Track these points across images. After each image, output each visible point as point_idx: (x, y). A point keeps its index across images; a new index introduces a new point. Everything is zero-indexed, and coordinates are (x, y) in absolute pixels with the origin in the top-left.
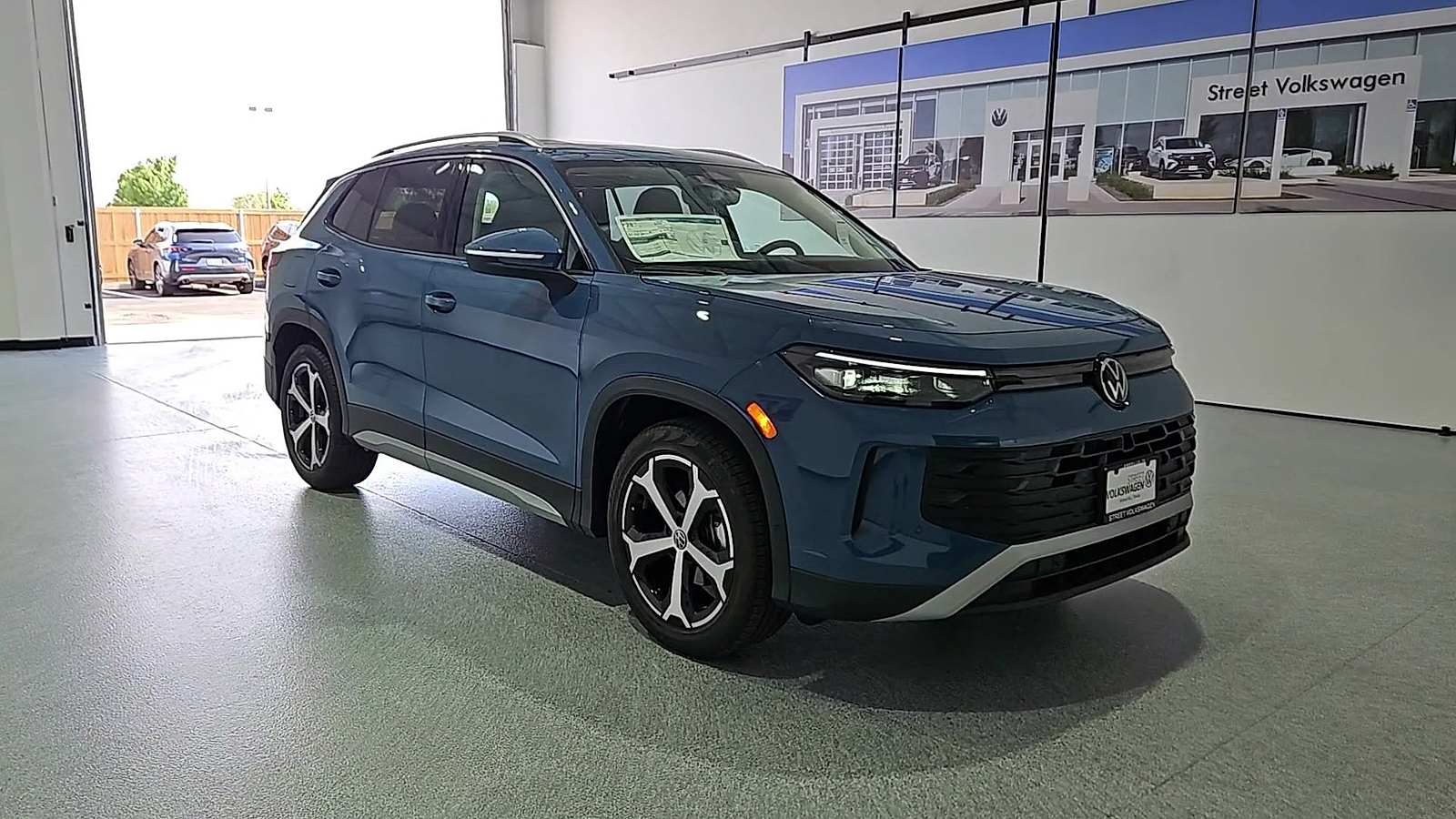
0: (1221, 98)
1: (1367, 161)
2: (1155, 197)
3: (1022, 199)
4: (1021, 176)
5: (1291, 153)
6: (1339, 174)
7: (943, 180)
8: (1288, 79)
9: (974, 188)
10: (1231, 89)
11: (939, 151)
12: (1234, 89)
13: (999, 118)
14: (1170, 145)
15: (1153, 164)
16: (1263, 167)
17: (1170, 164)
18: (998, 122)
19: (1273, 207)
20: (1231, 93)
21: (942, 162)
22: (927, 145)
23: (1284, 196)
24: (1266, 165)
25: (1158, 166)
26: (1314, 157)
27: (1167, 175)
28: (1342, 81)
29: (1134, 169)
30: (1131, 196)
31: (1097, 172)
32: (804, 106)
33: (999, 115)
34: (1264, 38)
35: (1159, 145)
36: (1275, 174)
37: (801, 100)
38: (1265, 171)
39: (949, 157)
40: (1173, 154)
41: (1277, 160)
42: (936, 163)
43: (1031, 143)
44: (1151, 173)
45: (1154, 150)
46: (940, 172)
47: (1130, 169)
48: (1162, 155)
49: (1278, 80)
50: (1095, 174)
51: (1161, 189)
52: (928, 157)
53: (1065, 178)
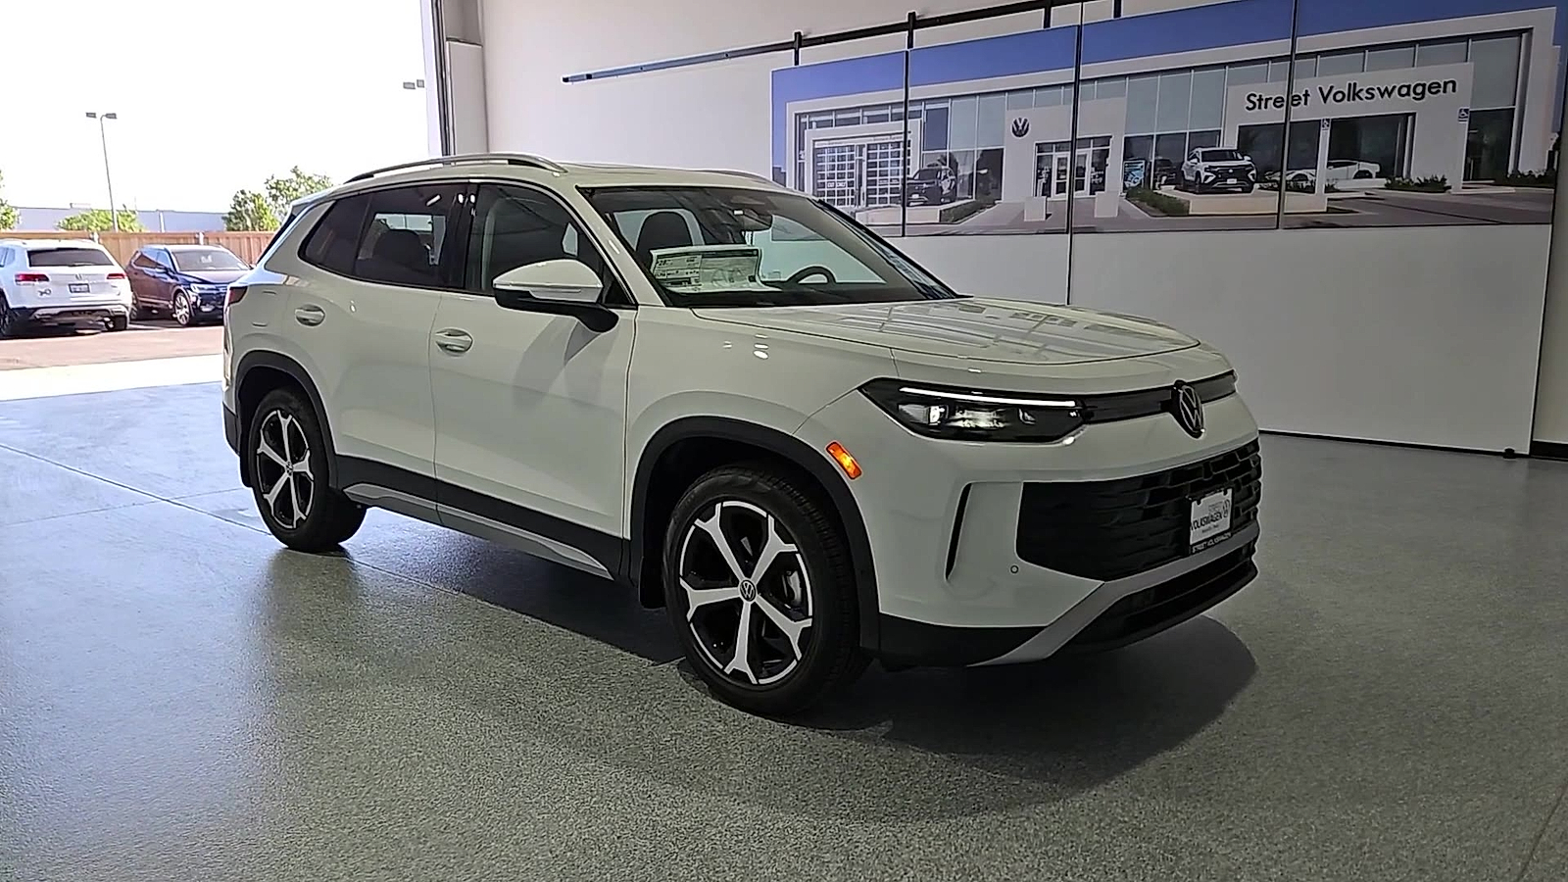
0: (1260, 108)
1: (1418, 172)
2: (1190, 213)
3: (1047, 216)
4: (1046, 192)
5: (1336, 165)
6: (1388, 187)
7: (958, 196)
8: (1332, 88)
9: (994, 204)
10: (1271, 99)
11: (953, 165)
12: (1274, 97)
13: (1020, 128)
14: (1206, 157)
15: (1188, 178)
16: (1307, 180)
17: (1207, 177)
18: (1020, 131)
19: (1319, 222)
20: (1271, 103)
21: (956, 175)
22: (939, 158)
23: (1329, 210)
24: (1310, 178)
25: (1193, 179)
26: (1361, 169)
27: (1204, 189)
28: (1390, 89)
29: (1167, 183)
30: (1164, 211)
31: (1127, 186)
32: (796, 115)
33: (1020, 125)
34: (1305, 44)
35: (1195, 157)
36: (1320, 188)
37: (793, 108)
38: (1309, 184)
39: (964, 171)
40: (1210, 167)
41: (1322, 173)
42: (950, 178)
43: (1056, 155)
44: (1186, 187)
45: (1189, 163)
46: (955, 187)
47: (1163, 182)
48: (1198, 167)
49: (1320, 89)
50: (1125, 188)
51: (1197, 203)
52: (941, 170)
53: (1092, 193)
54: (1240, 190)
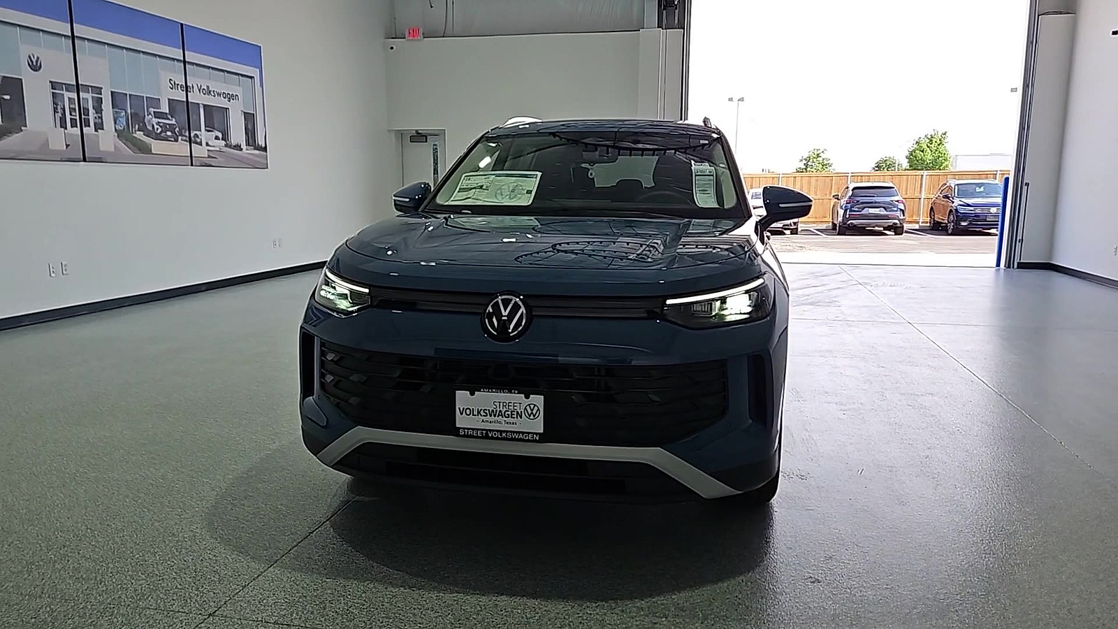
0: (175, 89)
1: (233, 140)
2: (153, 152)
3: (67, 146)
4: (64, 126)
5: (208, 131)
6: (225, 146)
8: (201, 85)
9: (21, 131)
10: (179, 84)
13: (35, 63)
14: (156, 115)
15: (148, 128)
16: (199, 138)
17: (157, 129)
18: (34, 67)
19: (205, 163)
20: (179, 87)
23: (209, 157)
24: (199, 136)
25: (151, 129)
26: (216, 134)
27: (158, 137)
28: (219, 92)
29: (139, 130)
30: (140, 150)
31: (117, 128)
33: (34, 61)
34: (189, 56)
35: (150, 114)
36: (204, 144)
38: (200, 140)
40: (159, 122)
41: (203, 134)
43: (67, 94)
44: (148, 134)
45: (148, 118)
47: (136, 129)
48: (152, 122)
49: (197, 85)
50: (115, 129)
51: (157, 146)
53: (96, 130)
54: (173, 139)
